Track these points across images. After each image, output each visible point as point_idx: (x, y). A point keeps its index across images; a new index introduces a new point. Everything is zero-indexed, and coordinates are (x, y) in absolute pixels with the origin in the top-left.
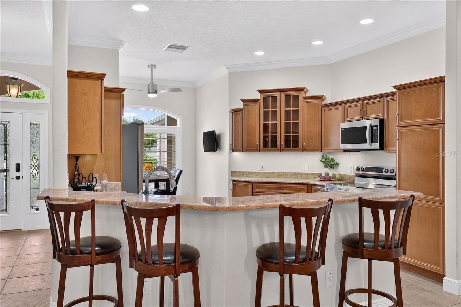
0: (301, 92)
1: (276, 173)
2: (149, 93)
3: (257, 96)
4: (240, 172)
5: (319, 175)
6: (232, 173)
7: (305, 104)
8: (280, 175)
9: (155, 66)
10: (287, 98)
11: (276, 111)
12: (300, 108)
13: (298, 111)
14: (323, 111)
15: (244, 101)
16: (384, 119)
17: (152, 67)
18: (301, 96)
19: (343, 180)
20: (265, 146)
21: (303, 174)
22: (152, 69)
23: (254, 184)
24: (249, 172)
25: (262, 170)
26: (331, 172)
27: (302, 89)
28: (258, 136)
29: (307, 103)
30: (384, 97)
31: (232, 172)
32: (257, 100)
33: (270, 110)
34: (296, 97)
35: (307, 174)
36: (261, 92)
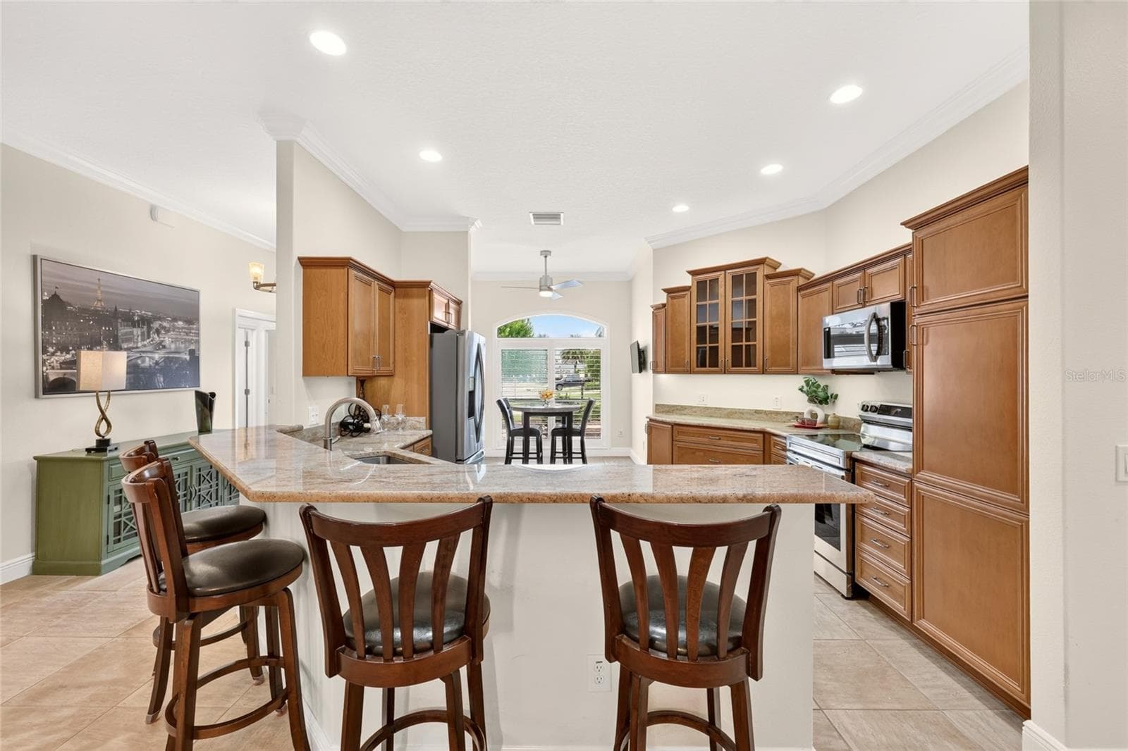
0: (761, 267)
1: (725, 409)
2: (541, 290)
3: (688, 281)
4: (668, 406)
5: (797, 416)
6: (658, 407)
7: (767, 287)
8: (731, 413)
9: (550, 252)
10: (737, 280)
11: (717, 304)
12: (758, 297)
13: (754, 301)
14: (800, 298)
15: (668, 291)
16: (905, 303)
17: (546, 254)
18: (761, 272)
19: (843, 428)
20: (702, 363)
21: (771, 413)
22: (546, 257)
23: (675, 427)
24: (682, 406)
25: (702, 404)
26: (821, 412)
27: (761, 262)
28: (690, 348)
29: (772, 285)
30: (905, 255)
31: (657, 405)
32: (687, 289)
33: (708, 302)
34: (752, 278)
35: (777, 413)
36: (693, 273)
